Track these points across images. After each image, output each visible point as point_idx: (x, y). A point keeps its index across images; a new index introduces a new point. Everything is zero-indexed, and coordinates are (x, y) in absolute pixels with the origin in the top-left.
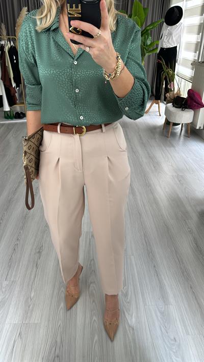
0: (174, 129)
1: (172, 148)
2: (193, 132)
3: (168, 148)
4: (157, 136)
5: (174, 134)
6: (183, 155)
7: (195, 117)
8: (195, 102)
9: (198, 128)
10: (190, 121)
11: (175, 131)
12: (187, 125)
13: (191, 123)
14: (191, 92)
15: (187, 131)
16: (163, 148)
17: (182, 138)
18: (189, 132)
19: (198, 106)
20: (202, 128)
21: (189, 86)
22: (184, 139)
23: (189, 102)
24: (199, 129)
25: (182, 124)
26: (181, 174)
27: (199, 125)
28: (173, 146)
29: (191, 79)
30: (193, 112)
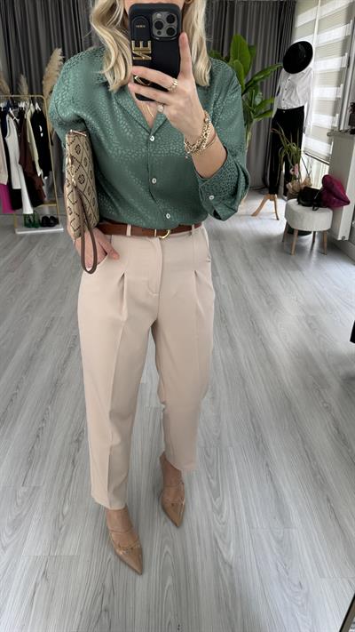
0: (301, 241)
1: (298, 273)
2: (332, 246)
3: (291, 273)
4: (273, 253)
5: (300, 250)
6: (317, 283)
7: (335, 220)
8: (335, 196)
9: (339, 239)
10: (326, 227)
11: (303, 244)
12: (322, 233)
13: (328, 231)
14: (328, 180)
15: (322, 244)
16: (284, 272)
17: (314, 255)
18: (326, 245)
19: (338, 203)
20: (347, 239)
21: (325, 170)
22: (318, 257)
23: (325, 197)
24: (342, 241)
25: (315, 233)
26: (311, 314)
27: (343, 233)
28: (298, 268)
29: (327, 159)
30: (331, 212)
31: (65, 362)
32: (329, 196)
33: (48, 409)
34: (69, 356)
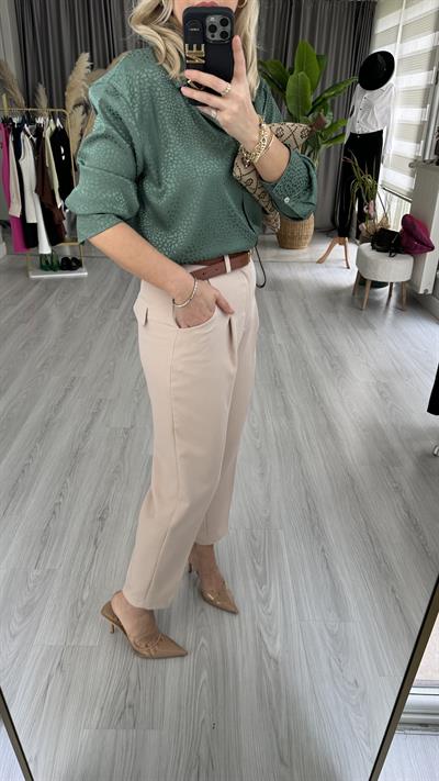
0: (376, 294)
1: (370, 332)
2: (413, 301)
3: (361, 331)
4: (342, 308)
5: (374, 305)
6: (392, 345)
7: (416, 269)
8: (419, 241)
9: (421, 292)
10: (406, 277)
11: (377, 298)
12: (401, 285)
13: (408, 282)
14: (409, 220)
15: (400, 300)
16: (352, 329)
17: (391, 312)
18: (404, 299)
19: (421, 249)
20: (430, 292)
21: (407, 209)
22: (395, 314)
23: (404, 241)
24: (425, 294)
25: (392, 284)
26: (383, 381)
27: (425, 285)
28: (373, 328)
29: (409, 195)
30: (412, 259)
31: (88, 428)
32: (409, 240)
33: (65, 482)
34: (92, 422)
